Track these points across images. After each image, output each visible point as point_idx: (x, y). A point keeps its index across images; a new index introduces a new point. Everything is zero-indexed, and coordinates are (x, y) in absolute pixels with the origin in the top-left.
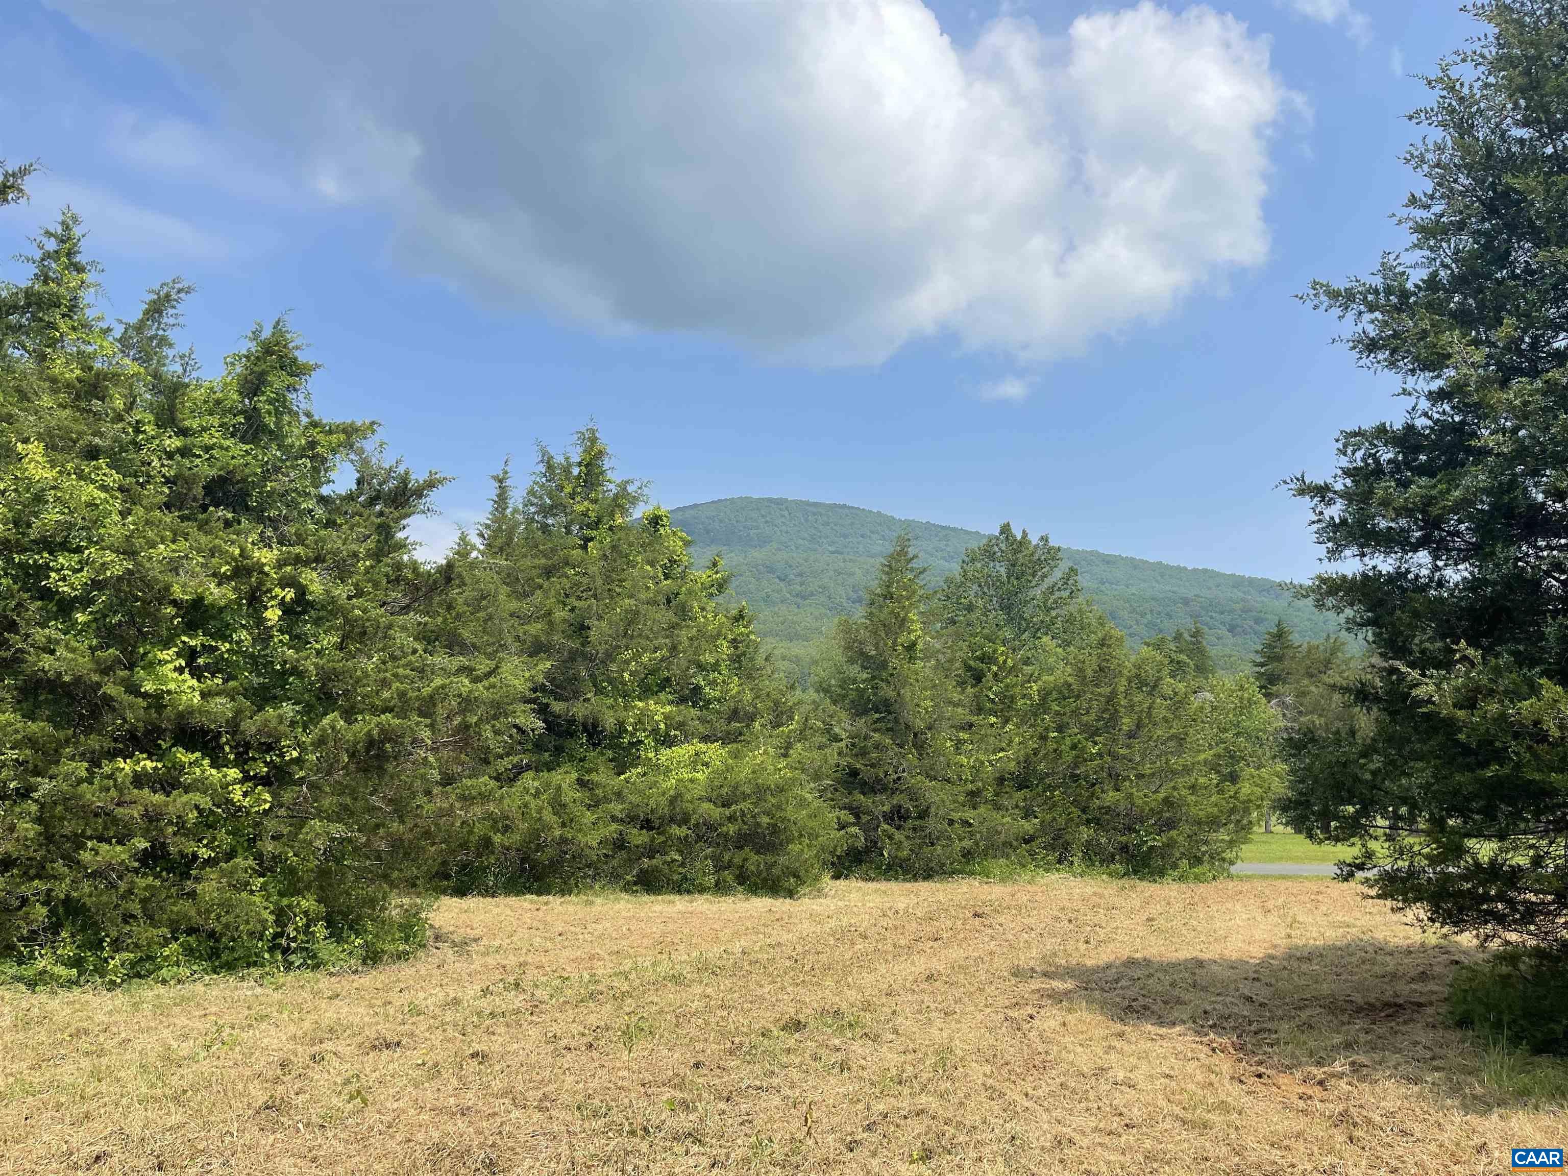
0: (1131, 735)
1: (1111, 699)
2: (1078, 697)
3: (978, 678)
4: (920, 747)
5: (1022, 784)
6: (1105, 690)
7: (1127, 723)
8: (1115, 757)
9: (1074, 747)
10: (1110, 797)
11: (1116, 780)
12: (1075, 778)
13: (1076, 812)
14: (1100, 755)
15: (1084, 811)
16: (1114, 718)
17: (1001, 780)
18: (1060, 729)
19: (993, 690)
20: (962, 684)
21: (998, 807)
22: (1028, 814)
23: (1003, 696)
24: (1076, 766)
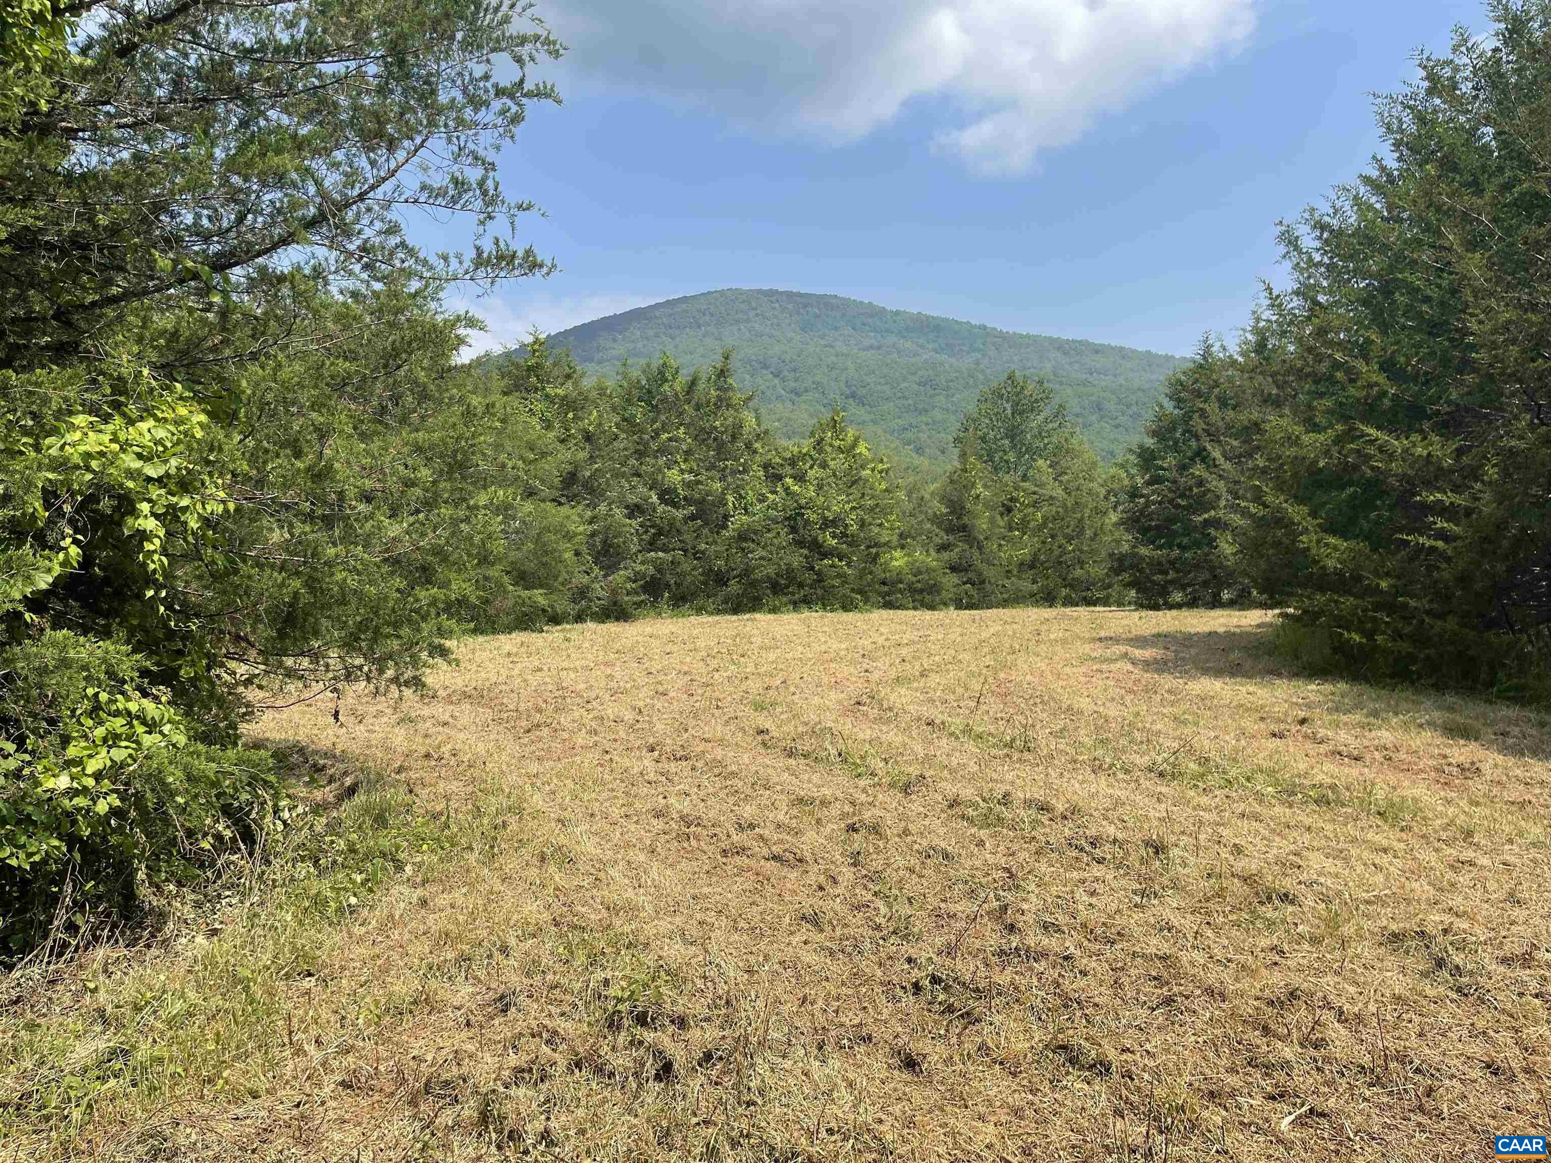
0: (1092, 539)
1: (1081, 520)
2: (1063, 519)
3: (1009, 510)
4: (980, 548)
5: (1032, 566)
6: (1079, 515)
7: (1089, 533)
8: (1082, 551)
9: (1060, 547)
10: (1078, 572)
11: (1082, 563)
12: (1060, 563)
13: (1060, 580)
14: (1074, 551)
15: (1064, 580)
16: (1082, 531)
17: (1022, 564)
18: (1053, 537)
19: (1017, 517)
20: (1002, 514)
21: (1019, 578)
22: (1034, 582)
23: (1023, 519)
24: (1061, 556)
